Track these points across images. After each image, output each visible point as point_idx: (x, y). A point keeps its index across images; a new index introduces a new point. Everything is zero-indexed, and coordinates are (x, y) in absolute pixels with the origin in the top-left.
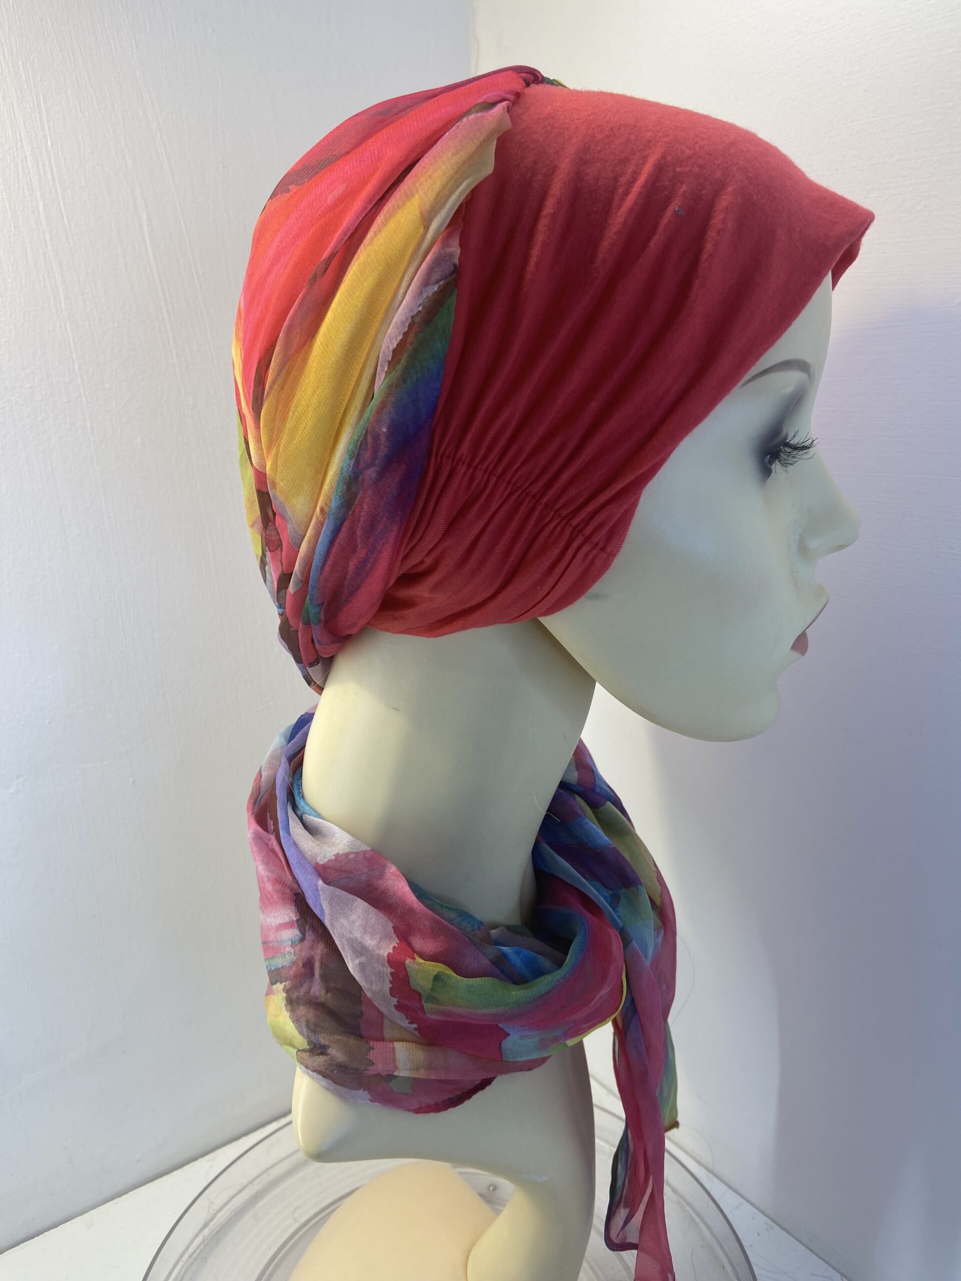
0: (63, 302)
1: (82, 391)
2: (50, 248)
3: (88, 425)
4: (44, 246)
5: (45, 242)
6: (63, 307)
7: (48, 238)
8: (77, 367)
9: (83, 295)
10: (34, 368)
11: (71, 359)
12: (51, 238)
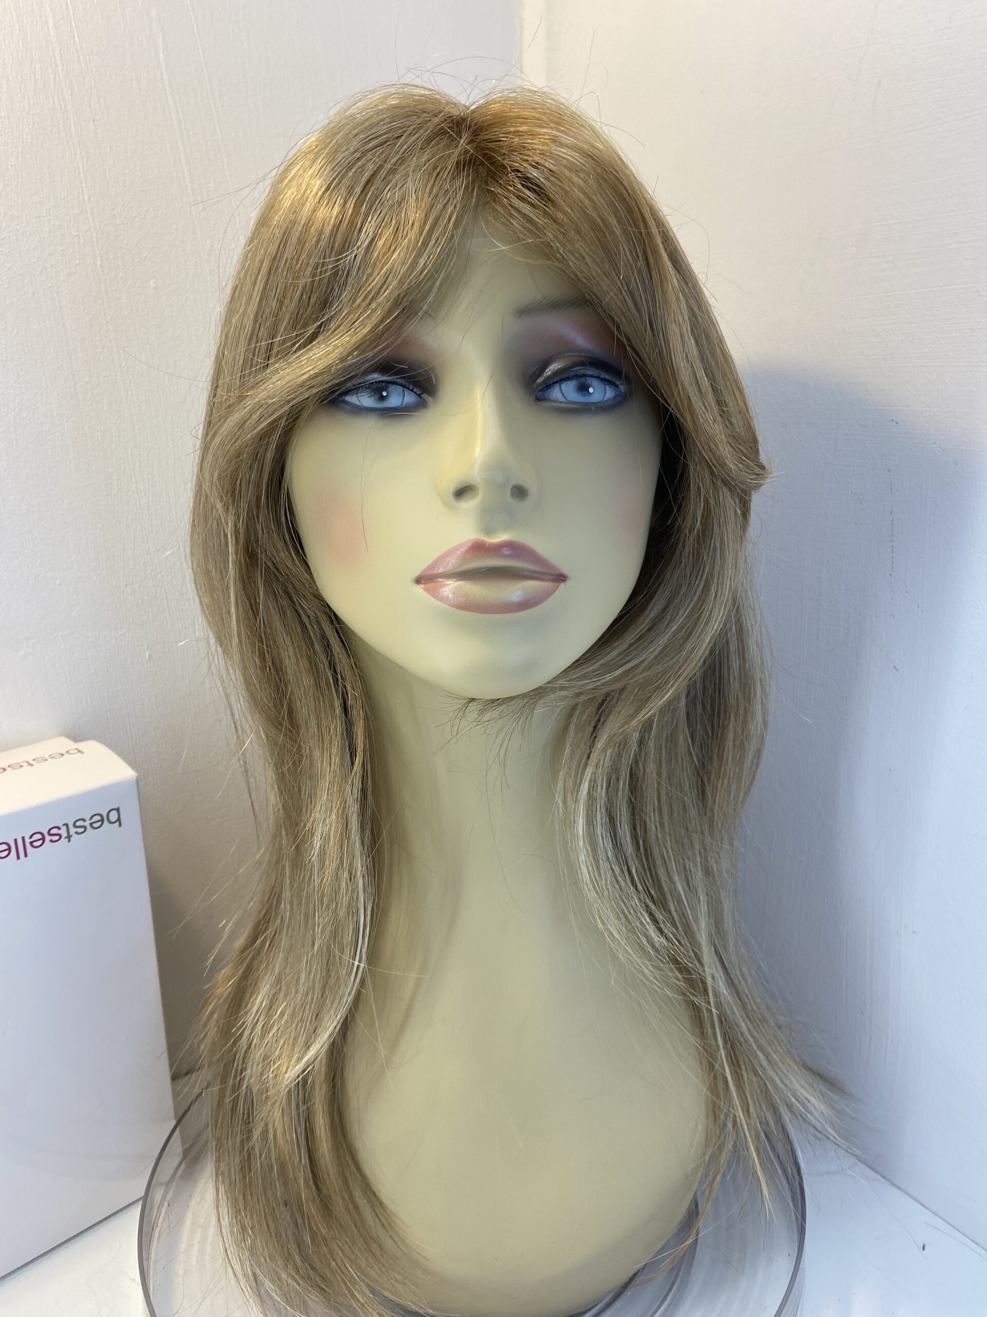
0: (73, 127)
1: (92, 225)
2: (60, 68)
3: (99, 262)
4: (53, 65)
5: (55, 61)
6: (73, 133)
7: (58, 57)
8: (86, 198)
9: (94, 121)
10: (41, 196)
11: (81, 190)
12: (61, 57)
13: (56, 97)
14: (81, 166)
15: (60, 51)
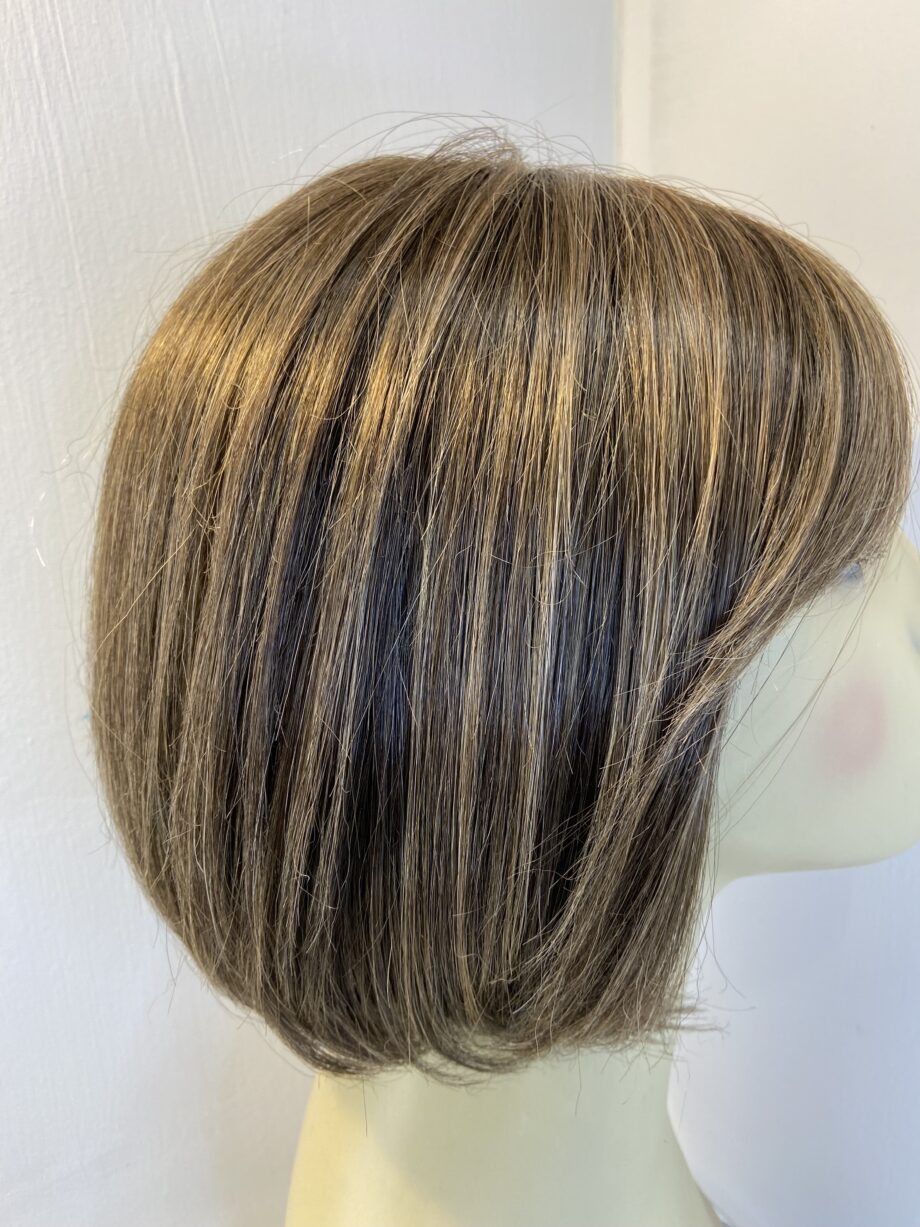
13: (39, 142)
14: (71, 229)
15: (46, 85)
